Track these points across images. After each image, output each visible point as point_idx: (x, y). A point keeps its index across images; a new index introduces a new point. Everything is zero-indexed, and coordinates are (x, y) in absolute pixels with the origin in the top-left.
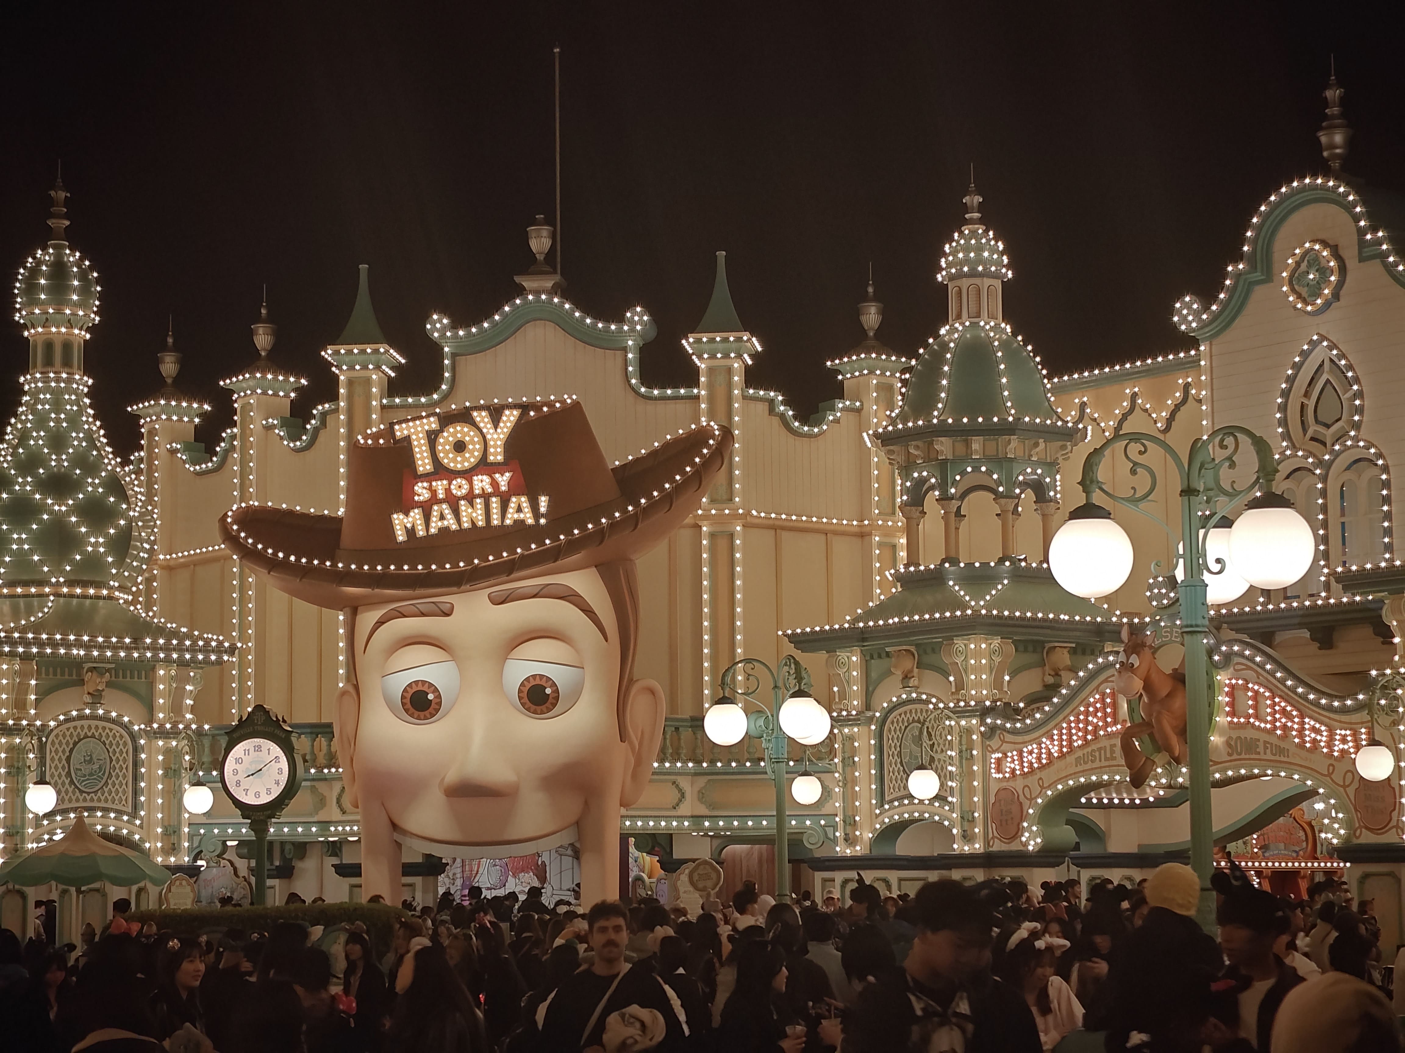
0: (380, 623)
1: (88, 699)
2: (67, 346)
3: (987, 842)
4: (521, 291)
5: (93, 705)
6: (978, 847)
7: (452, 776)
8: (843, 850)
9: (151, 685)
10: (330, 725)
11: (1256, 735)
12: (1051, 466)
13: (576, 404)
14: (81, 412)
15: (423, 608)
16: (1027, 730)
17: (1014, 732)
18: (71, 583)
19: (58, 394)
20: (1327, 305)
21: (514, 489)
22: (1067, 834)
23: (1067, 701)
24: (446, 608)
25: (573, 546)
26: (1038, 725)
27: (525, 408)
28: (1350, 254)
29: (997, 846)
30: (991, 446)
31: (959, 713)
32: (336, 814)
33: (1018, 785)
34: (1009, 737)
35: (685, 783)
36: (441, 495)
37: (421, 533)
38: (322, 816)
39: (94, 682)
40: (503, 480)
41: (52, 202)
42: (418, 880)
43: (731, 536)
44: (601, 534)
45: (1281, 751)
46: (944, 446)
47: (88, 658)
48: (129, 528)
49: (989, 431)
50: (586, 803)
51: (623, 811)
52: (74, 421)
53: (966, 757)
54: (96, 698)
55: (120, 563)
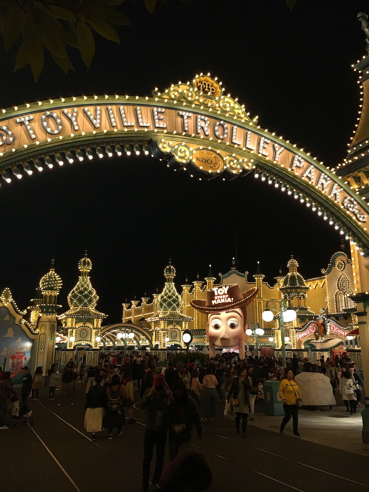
0: (211, 316)
1: (174, 326)
2: (171, 279)
3: (297, 348)
4: (231, 270)
5: (174, 327)
6: (295, 348)
7: (221, 337)
8: (277, 348)
9: (182, 324)
10: (205, 330)
11: (333, 333)
12: (305, 293)
13: (237, 285)
14: (173, 287)
15: (217, 314)
16: (302, 331)
17: (300, 331)
18: (171, 310)
19: (170, 285)
20: (343, 270)
21: (228, 297)
22: (308, 346)
23: (307, 327)
24: (220, 314)
25: (236, 305)
26: (303, 331)
27: (229, 286)
28: (346, 262)
29: (298, 348)
30: (296, 290)
31: (292, 329)
32: (207, 342)
33: (301, 339)
34: (299, 332)
35: (254, 338)
36: (219, 298)
37: (216, 303)
38: (204, 342)
39: (174, 324)
40: (227, 296)
41: (169, 260)
42: (219, 351)
43: (261, 303)
44: (240, 303)
45: (337, 335)
46: (289, 290)
47: (173, 320)
48: (179, 303)
49: (295, 288)
50: (240, 341)
51: (245, 342)
52: (172, 289)
53: (293, 335)
54: (175, 326)
55: (178, 307)
